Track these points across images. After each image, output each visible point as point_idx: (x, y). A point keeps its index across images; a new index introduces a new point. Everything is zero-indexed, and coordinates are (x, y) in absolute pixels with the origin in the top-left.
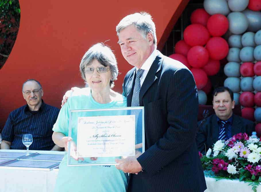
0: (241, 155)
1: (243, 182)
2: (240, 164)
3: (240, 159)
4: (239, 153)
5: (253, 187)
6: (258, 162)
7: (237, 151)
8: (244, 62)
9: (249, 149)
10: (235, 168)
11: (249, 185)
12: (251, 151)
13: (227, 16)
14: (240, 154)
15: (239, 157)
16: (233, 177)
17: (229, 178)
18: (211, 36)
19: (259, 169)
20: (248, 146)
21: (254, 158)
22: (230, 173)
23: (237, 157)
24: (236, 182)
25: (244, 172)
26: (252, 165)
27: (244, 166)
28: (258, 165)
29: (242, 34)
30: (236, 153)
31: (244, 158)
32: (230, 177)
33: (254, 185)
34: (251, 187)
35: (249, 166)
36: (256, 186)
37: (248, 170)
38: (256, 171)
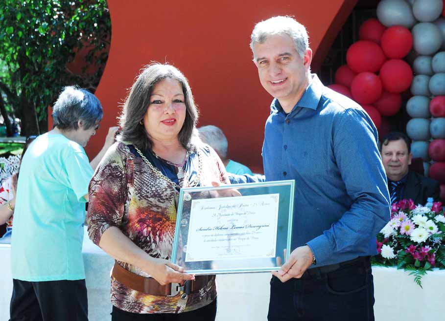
0: (402, 231)
1: (403, 270)
2: (399, 245)
3: (400, 237)
4: (399, 228)
5: (416, 277)
6: (425, 242)
7: (396, 226)
8: (436, 96)
9: (414, 222)
10: (392, 250)
11: (411, 274)
12: (417, 226)
13: (410, 29)
14: (401, 229)
15: (399, 234)
16: (389, 263)
17: (383, 264)
18: (387, 58)
19: (426, 252)
20: (412, 219)
21: (420, 236)
22: (385, 257)
23: (396, 234)
24: (392, 270)
25: (405, 256)
26: (417, 246)
27: (406, 248)
28: (426, 246)
29: (432, 56)
30: (395, 229)
31: (406, 235)
32: (384, 262)
33: (418, 275)
34: (413, 277)
35: (412, 247)
36: (420, 275)
37: (411, 252)
38: (421, 254)
